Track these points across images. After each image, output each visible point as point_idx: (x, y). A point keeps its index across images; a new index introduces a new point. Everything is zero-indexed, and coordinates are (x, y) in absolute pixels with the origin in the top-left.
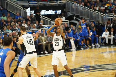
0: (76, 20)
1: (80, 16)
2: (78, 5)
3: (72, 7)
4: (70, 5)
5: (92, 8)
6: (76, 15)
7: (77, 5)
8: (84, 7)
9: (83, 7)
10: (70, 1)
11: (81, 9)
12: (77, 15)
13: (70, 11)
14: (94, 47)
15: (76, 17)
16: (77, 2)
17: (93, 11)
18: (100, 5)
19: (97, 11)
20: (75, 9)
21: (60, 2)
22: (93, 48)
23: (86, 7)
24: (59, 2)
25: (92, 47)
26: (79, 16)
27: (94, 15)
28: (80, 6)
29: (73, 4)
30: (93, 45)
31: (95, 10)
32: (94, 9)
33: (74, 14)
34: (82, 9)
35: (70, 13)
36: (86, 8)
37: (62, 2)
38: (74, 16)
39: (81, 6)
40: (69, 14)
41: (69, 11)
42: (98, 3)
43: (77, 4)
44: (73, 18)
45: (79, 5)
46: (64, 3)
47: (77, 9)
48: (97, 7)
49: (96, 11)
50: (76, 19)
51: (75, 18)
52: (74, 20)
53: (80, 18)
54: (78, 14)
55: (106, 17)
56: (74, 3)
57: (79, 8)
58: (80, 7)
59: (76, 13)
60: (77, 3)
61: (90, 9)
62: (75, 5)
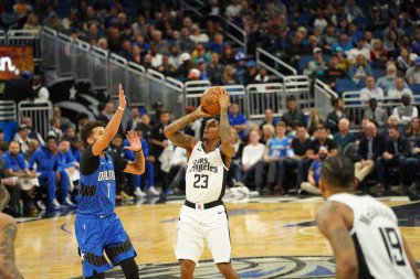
0: (79, 100)
1: (94, 88)
2: (85, 46)
3: (62, 52)
4: (57, 46)
5: (138, 59)
6: (77, 81)
7: (80, 47)
8: (106, 52)
9: (103, 54)
10: (54, 32)
11: (97, 61)
12: (82, 83)
13: (57, 65)
14: (142, 201)
15: (76, 88)
16: (84, 35)
17: (141, 71)
19: (156, 69)
20: (74, 62)
21: (17, 34)
22: (139, 205)
23: (114, 55)
24: (12, 33)
25: (136, 200)
26: (88, 85)
27: (144, 85)
28: (91, 49)
29: (68, 40)
30: (139, 192)
31: (148, 65)
32: (142, 63)
33: (70, 78)
34: (102, 60)
35: (55, 76)
36: (113, 58)
37: (27, 34)
38: (69, 84)
39: (97, 51)
40: (53, 79)
41: (54, 69)
42: (157, 42)
43: (81, 43)
44: (69, 94)
45: (88, 45)
46: (32, 37)
47: (82, 60)
48: (154, 55)
49: (151, 71)
50: (76, 95)
51: (73, 92)
52: (72, 100)
53: (92, 95)
54: (86, 80)
55: (185, 93)
56: (71, 39)
57: (89, 56)
58: (93, 53)
59: (79, 75)
60: (80, 38)
61: (128, 60)
62: (74, 45)
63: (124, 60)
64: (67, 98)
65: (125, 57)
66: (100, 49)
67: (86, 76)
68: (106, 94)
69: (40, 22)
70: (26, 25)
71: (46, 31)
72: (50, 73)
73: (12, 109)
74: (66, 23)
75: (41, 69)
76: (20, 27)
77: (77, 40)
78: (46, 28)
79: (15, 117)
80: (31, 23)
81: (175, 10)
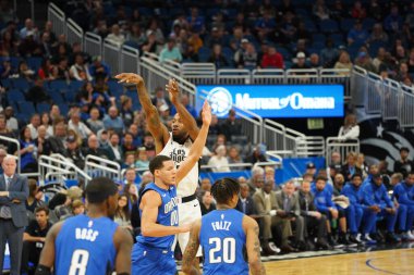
0: (386, 137)
1: (402, 126)
2: (394, 85)
4: (367, 84)
6: (385, 118)
7: (390, 85)
10: (365, 71)
12: (388, 121)
13: (366, 103)
15: (384, 126)
16: (394, 73)
26: (395, 122)
29: (378, 79)
33: (378, 116)
35: (363, 114)
38: (377, 121)
40: (361, 116)
41: (362, 107)
43: (390, 81)
44: (376, 131)
45: (398, 84)
50: (383, 133)
51: (380, 130)
52: (379, 138)
53: (399, 132)
54: (394, 118)
56: (381, 77)
58: (402, 91)
60: (390, 77)
62: (383, 84)
64: (374, 135)
67: (395, 114)
70: (338, 64)
71: (357, 70)
72: (358, 110)
73: (320, 145)
74: (376, 62)
75: (350, 107)
76: (332, 65)
77: (387, 79)
78: (357, 67)
79: (323, 152)
80: (343, 62)
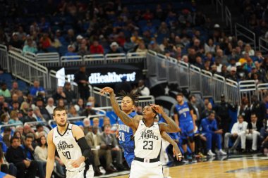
0: (171, 95)
1: (180, 87)
2: (174, 61)
3: (160, 65)
4: (157, 62)
5: (208, 68)
6: (170, 83)
7: (171, 61)
8: (187, 64)
9: (186, 65)
10: (155, 53)
11: (182, 70)
12: (172, 84)
13: (157, 74)
14: (213, 158)
15: (169, 87)
16: (173, 54)
17: (209, 75)
18: (225, 61)
19: (218, 73)
20: (167, 71)
21: (133, 55)
22: (211, 161)
23: (192, 66)
24: (129, 55)
26: (177, 85)
27: (212, 84)
28: (178, 63)
29: (163, 58)
30: (210, 153)
31: (214, 72)
32: (210, 69)
33: (165, 81)
34: (184, 69)
35: (156, 80)
36: (192, 68)
37: (138, 55)
38: (165, 85)
39: (181, 64)
40: (155, 82)
41: (154, 76)
42: (220, 57)
43: (172, 59)
44: (164, 91)
45: (176, 60)
46: (142, 57)
47: (172, 70)
48: (218, 65)
49: (216, 75)
50: (169, 92)
51: (167, 90)
52: (167, 95)
53: (178, 91)
54: (175, 82)
55: (238, 88)
56: (165, 57)
57: (177, 67)
58: (179, 65)
59: (171, 79)
60: (171, 56)
61: (201, 69)
62: (167, 61)
63: (199, 69)
64: (163, 94)
65: (199, 67)
66: (183, 63)
67: (175, 80)
68: (188, 90)
69: (147, 47)
70: (138, 50)
71: (150, 53)
72: (152, 78)
74: (162, 47)
76: (135, 51)
77: (169, 57)
78: (150, 51)
80: (140, 48)
81: (232, 36)
